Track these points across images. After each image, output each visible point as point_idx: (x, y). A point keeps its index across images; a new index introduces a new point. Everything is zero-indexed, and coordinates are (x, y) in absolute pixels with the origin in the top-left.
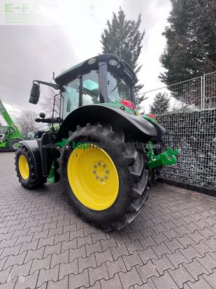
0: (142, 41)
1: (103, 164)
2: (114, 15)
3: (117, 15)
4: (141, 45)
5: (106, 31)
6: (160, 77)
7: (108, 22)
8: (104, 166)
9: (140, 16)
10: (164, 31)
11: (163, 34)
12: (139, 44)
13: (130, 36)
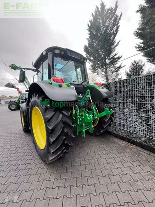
0: (120, 21)
2: (97, 7)
3: (100, 7)
4: (119, 25)
6: (136, 47)
7: (92, 14)
9: (117, 2)
10: (139, 9)
11: (138, 11)
12: (118, 24)
13: (109, 21)
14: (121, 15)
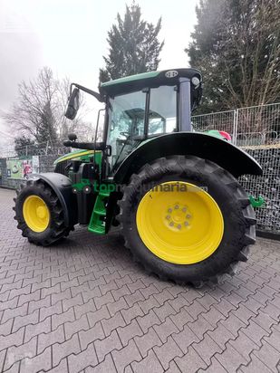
0: (160, 53)
1: (181, 207)
2: (127, 8)
3: (131, 10)
4: (159, 58)
5: (115, 28)
7: (119, 16)
8: (184, 210)
9: (160, 20)
10: (188, 47)
11: (186, 50)
12: (157, 55)
13: (146, 43)
14: (163, 44)
